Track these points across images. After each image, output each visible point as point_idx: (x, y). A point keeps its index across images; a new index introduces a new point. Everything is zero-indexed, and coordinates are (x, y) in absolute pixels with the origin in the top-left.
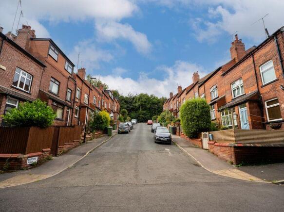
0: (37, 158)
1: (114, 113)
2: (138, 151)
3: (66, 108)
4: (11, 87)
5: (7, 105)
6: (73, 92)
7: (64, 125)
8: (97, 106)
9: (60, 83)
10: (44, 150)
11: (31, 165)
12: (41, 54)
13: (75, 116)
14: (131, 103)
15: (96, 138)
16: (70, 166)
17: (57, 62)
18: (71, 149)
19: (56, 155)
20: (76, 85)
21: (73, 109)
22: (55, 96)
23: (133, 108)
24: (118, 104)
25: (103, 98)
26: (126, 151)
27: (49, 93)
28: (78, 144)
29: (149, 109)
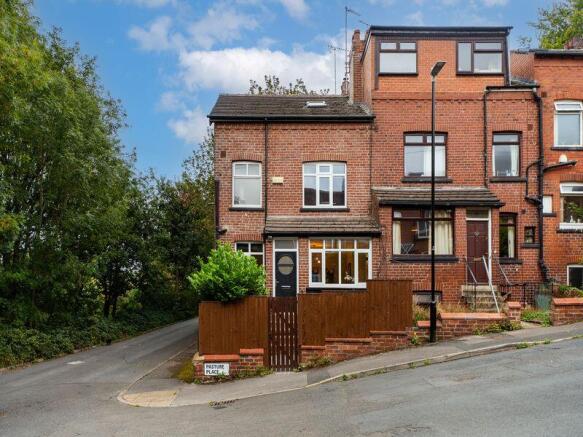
0: (227, 366)
4: (303, 211)
5: (279, 255)
6: (529, 134)
9: (446, 134)
10: (243, 351)
11: (214, 377)
17: (416, 76)
20: (538, 98)
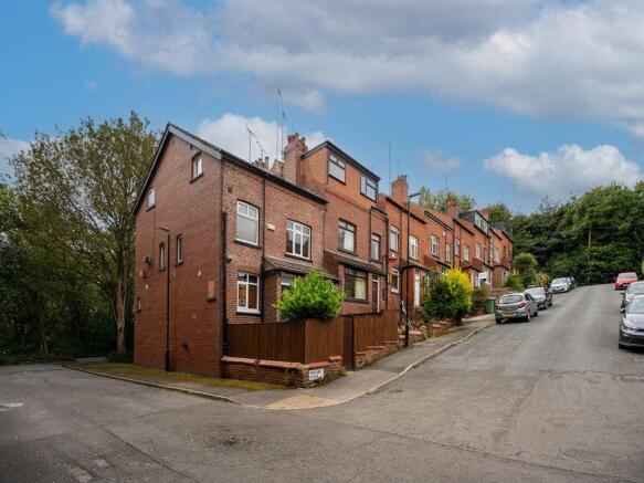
0: (322, 370)
1: (492, 269)
2: (542, 372)
3: (370, 276)
4: (286, 256)
5: (283, 287)
6: (384, 238)
7: (371, 311)
8: (442, 260)
9: (355, 226)
10: (331, 358)
11: (315, 381)
12: (318, 180)
13: (393, 290)
14: (553, 228)
15: (437, 336)
16: (371, 390)
17: (344, 184)
18: (379, 359)
19: (353, 368)
20: (387, 221)
21: (386, 276)
22: (350, 257)
23: (559, 244)
24: (505, 241)
25: (457, 234)
26: (502, 368)
27: (339, 254)
28: (394, 348)
29: (628, 234)
